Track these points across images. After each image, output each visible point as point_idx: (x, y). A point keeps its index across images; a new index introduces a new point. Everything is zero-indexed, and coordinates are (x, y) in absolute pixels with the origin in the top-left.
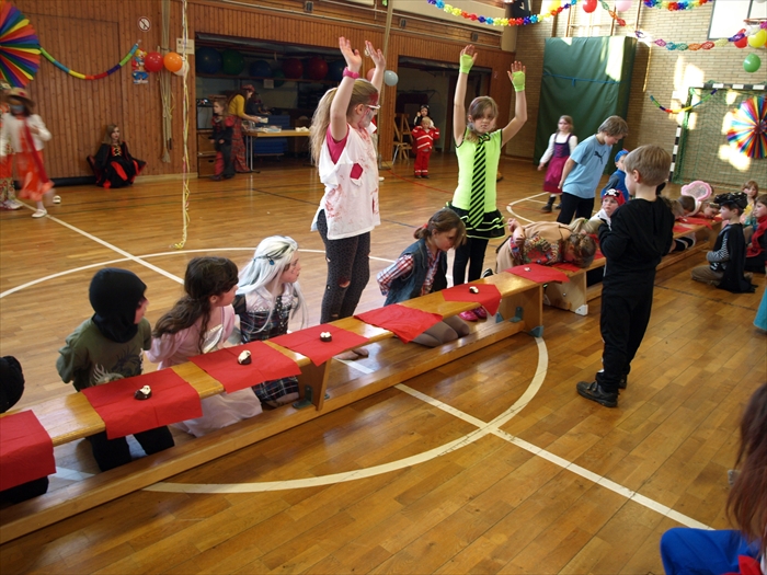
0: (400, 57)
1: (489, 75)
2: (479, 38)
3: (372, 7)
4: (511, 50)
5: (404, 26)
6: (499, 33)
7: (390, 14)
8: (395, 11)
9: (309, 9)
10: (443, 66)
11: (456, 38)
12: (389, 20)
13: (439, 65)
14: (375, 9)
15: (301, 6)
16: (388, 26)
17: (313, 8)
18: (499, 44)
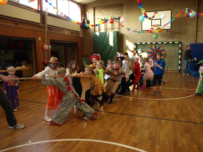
0: (51, 40)
1: (77, 44)
2: (74, 33)
3: (40, 24)
4: (82, 37)
5: (51, 30)
6: (79, 32)
7: (46, 26)
8: (48, 25)
9: (17, 24)
10: (64, 42)
11: (67, 34)
12: (46, 28)
13: (63, 42)
14: (41, 25)
15: (14, 23)
16: (46, 30)
17: (19, 24)
18: (79, 35)
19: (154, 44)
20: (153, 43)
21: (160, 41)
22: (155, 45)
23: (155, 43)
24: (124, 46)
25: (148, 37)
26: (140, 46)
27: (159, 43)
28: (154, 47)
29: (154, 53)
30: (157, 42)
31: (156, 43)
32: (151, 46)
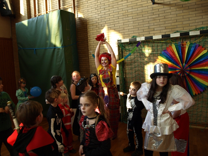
19: (176, 39)
20: (172, 36)
21: (194, 27)
22: (179, 42)
23: (178, 35)
24: (90, 51)
25: (154, 19)
26: (130, 47)
27: (191, 34)
28: (174, 47)
29: (176, 69)
30: (185, 30)
31: (181, 34)
32: (164, 46)
